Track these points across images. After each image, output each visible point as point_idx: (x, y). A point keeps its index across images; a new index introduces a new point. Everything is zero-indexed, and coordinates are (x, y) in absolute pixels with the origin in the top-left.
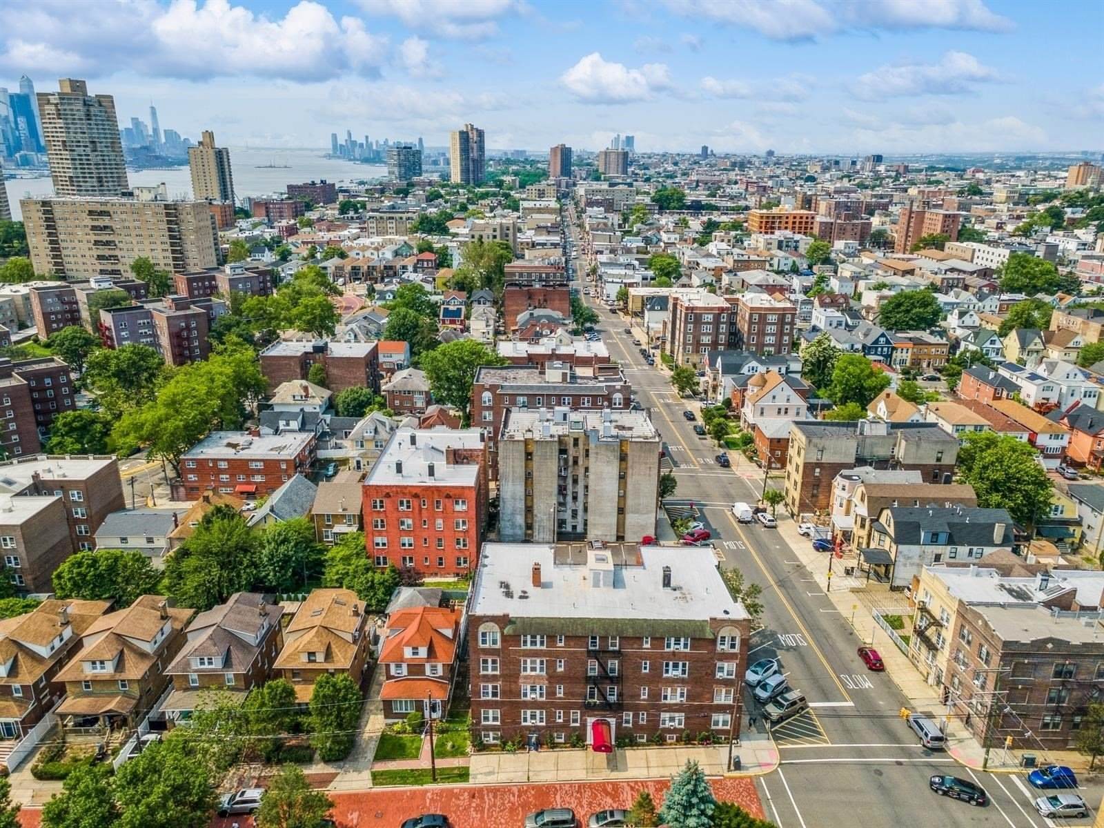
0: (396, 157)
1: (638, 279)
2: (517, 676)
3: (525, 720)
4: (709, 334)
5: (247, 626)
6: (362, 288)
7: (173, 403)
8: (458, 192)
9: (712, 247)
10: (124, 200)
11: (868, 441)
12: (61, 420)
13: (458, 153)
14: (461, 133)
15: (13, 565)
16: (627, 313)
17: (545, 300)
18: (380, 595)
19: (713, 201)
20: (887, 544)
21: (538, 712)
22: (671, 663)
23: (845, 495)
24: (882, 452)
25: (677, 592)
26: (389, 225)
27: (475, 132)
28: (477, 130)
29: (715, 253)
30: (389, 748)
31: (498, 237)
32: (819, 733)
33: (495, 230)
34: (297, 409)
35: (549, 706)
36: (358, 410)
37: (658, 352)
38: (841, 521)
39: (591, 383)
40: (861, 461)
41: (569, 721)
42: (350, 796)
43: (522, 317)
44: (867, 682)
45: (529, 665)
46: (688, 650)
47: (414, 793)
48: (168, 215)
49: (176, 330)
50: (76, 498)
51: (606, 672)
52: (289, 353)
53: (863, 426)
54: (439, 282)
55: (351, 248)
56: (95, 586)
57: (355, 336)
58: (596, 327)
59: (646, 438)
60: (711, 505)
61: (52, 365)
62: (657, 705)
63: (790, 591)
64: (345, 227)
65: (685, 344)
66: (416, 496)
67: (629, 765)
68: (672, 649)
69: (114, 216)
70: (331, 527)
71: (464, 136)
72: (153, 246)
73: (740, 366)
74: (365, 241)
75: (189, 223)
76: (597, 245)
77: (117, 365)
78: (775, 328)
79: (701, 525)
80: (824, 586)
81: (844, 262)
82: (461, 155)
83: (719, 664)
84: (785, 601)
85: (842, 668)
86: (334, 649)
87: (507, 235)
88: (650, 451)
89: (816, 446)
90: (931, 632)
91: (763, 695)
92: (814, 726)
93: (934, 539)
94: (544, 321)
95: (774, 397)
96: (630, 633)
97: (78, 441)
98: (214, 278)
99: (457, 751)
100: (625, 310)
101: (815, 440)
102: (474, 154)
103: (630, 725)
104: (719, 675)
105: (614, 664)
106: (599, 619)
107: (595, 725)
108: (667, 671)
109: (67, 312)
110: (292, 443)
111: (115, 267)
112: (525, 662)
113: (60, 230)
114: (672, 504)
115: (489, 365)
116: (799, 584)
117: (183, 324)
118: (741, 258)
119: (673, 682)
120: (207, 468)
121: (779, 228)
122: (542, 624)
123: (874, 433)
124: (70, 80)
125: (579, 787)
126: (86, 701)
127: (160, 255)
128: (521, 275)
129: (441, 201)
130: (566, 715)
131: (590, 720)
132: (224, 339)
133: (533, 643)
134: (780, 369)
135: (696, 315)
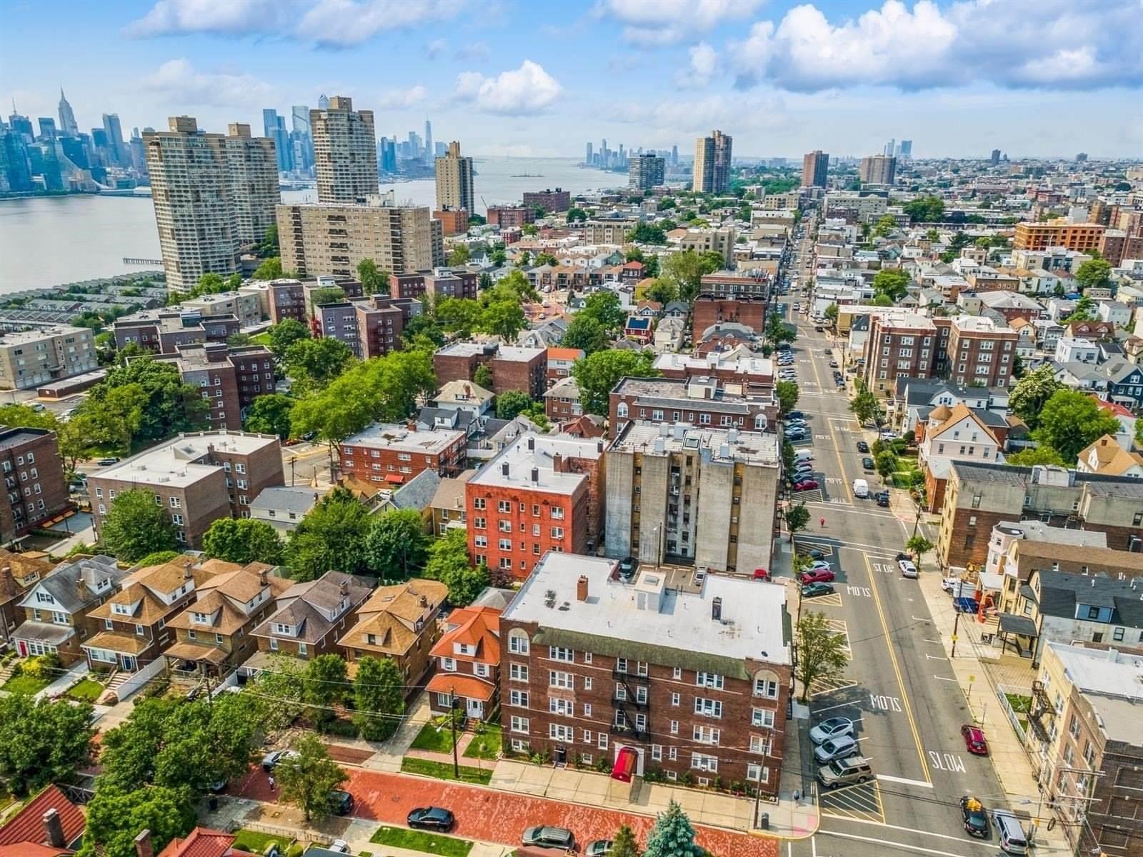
0: (638, 166)
1: (856, 295)
2: (546, 688)
3: (554, 734)
4: (908, 359)
5: (327, 602)
6: (563, 295)
7: (343, 394)
8: (695, 201)
9: (956, 265)
10: (359, 206)
11: (1042, 491)
12: (260, 400)
13: (703, 161)
14: (708, 140)
15: (178, 523)
16: (834, 333)
17: (737, 314)
18: (465, 591)
19: (982, 213)
20: (1033, 612)
21: (566, 729)
22: (703, 700)
23: (1000, 550)
24: (1060, 506)
25: (728, 626)
26: (607, 234)
27: (722, 139)
28: (724, 137)
29: (958, 271)
30: (427, 739)
31: (711, 247)
32: (876, 809)
33: (708, 240)
34: (454, 408)
35: (576, 724)
36: (512, 412)
37: (853, 376)
38: (991, 580)
39: (736, 402)
40: (1029, 513)
41: (596, 743)
42: (378, 775)
43: (709, 330)
44: (960, 764)
45: (557, 678)
46: (721, 689)
47: (434, 785)
48: (392, 219)
49: (374, 326)
50: (240, 471)
51: (634, 699)
52: (462, 354)
53: (1037, 474)
54: (639, 292)
55: (564, 256)
56: (232, 550)
57: (536, 342)
58: (793, 345)
59: (767, 463)
60: (850, 546)
61: (262, 352)
62: (689, 743)
63: (906, 651)
64: (567, 234)
65: (879, 369)
66: (515, 499)
67: (650, 801)
68: (704, 685)
69: (348, 221)
70: (446, 521)
71: (711, 144)
72: (378, 249)
73: (930, 396)
74: (581, 250)
75: (410, 227)
76: (821, 258)
77: (311, 355)
78: (989, 356)
79: (827, 565)
80: (948, 650)
81: (1128, 284)
82: (705, 163)
83: (755, 709)
84: (894, 659)
85: (934, 743)
86: (394, 635)
87: (721, 246)
88: (767, 477)
89: (972, 490)
90: (1045, 719)
91: (825, 755)
92: (874, 800)
93: (1094, 614)
94: (730, 335)
95: (957, 434)
96: (659, 661)
97: (269, 422)
98: (422, 280)
99: (488, 754)
100: (833, 329)
101: (971, 484)
102: (719, 162)
103: (660, 759)
104: (755, 722)
105: (641, 691)
106: (629, 641)
107: (623, 751)
108: (699, 708)
109: (295, 307)
110: (440, 439)
111: (346, 268)
112: (554, 675)
113: (305, 233)
114: (805, 539)
115: (638, 376)
116: (920, 643)
117: (380, 322)
118: (987, 277)
119: (705, 720)
120: (362, 456)
121: (1053, 244)
122: (570, 638)
123: (1051, 483)
124: (339, 98)
125: (593, 812)
126: (189, 647)
127: (383, 256)
128: (718, 286)
129: (672, 210)
130: (595, 736)
131: (618, 747)
132: (414, 338)
133: (562, 656)
134: (979, 402)
135: (894, 337)
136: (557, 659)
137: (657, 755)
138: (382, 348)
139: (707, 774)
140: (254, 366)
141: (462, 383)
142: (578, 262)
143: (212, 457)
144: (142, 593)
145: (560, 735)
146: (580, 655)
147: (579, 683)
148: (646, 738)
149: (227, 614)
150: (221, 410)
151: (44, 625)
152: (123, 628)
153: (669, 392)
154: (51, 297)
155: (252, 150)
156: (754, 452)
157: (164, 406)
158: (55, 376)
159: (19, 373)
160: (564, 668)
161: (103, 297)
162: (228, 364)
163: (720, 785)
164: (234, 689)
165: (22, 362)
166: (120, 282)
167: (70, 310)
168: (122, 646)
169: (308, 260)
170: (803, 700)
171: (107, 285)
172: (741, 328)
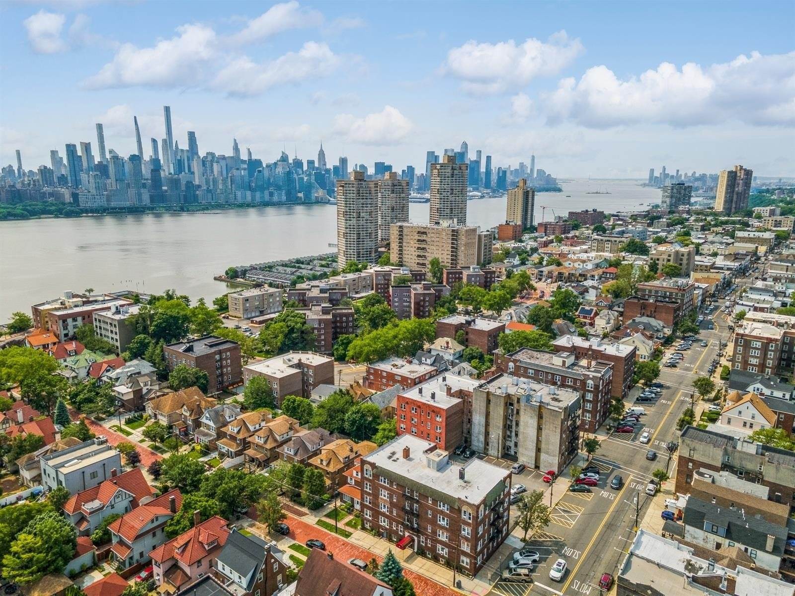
0: (669, 191)
2: (378, 497)
3: (381, 522)
4: (756, 357)
5: (312, 442)
7: (375, 338)
8: (705, 220)
10: (436, 227)
11: (738, 454)
14: (730, 173)
15: (275, 395)
17: (655, 312)
21: (386, 520)
22: (441, 517)
24: (750, 466)
25: (466, 484)
26: (606, 246)
27: (743, 172)
28: (745, 170)
31: (672, 261)
33: (670, 256)
34: (436, 353)
35: (390, 519)
36: (470, 359)
39: (581, 371)
41: (398, 530)
42: (305, 524)
43: (630, 321)
44: (588, 590)
45: (383, 493)
46: (448, 512)
47: (325, 533)
48: (453, 235)
49: (418, 301)
50: (311, 373)
51: (413, 510)
54: (604, 289)
55: (569, 260)
57: (511, 318)
58: (697, 337)
60: (625, 470)
62: (436, 539)
63: (609, 531)
64: (584, 243)
65: (734, 361)
67: (414, 563)
68: (441, 509)
69: (428, 234)
71: (733, 176)
74: (584, 256)
75: (463, 240)
76: (771, 272)
79: (597, 477)
82: (727, 189)
83: (463, 526)
84: (597, 533)
85: (582, 578)
86: (332, 462)
92: (524, 592)
93: (715, 530)
94: (641, 326)
95: (740, 412)
96: (423, 492)
97: (344, 349)
98: (461, 273)
99: (355, 527)
101: (687, 441)
102: (740, 188)
103: (424, 545)
104: (463, 533)
105: (416, 507)
106: (413, 480)
107: (408, 537)
108: (440, 521)
110: (421, 370)
111: (424, 262)
112: (381, 491)
113: (404, 240)
114: (601, 462)
115: (534, 348)
116: (622, 530)
117: (422, 298)
119: (442, 528)
120: (378, 374)
122: (389, 474)
123: (744, 450)
126: (254, 452)
127: (445, 256)
128: (650, 291)
129: (678, 227)
130: (397, 526)
131: (407, 534)
132: (438, 309)
133: (385, 482)
134: (784, 394)
135: (746, 341)
136: (383, 483)
137: (423, 542)
138: (421, 313)
139: (443, 557)
140: (344, 318)
141: (446, 339)
142: (576, 265)
143: (299, 365)
144: (242, 423)
145: (384, 523)
146: (391, 483)
147: (391, 497)
148: (418, 531)
149: (270, 439)
150: (323, 340)
151: (206, 431)
152: (233, 438)
153: (545, 360)
154: (286, 265)
155: (395, 187)
156: (560, 401)
157: (294, 335)
158: (262, 313)
159: (246, 310)
160: (385, 488)
161: (310, 267)
162: (330, 317)
163: (449, 564)
164: (267, 475)
165: (248, 305)
166: (321, 259)
167: (292, 274)
168: (230, 446)
169: (404, 256)
170: (524, 540)
171: (314, 259)
172: (653, 322)
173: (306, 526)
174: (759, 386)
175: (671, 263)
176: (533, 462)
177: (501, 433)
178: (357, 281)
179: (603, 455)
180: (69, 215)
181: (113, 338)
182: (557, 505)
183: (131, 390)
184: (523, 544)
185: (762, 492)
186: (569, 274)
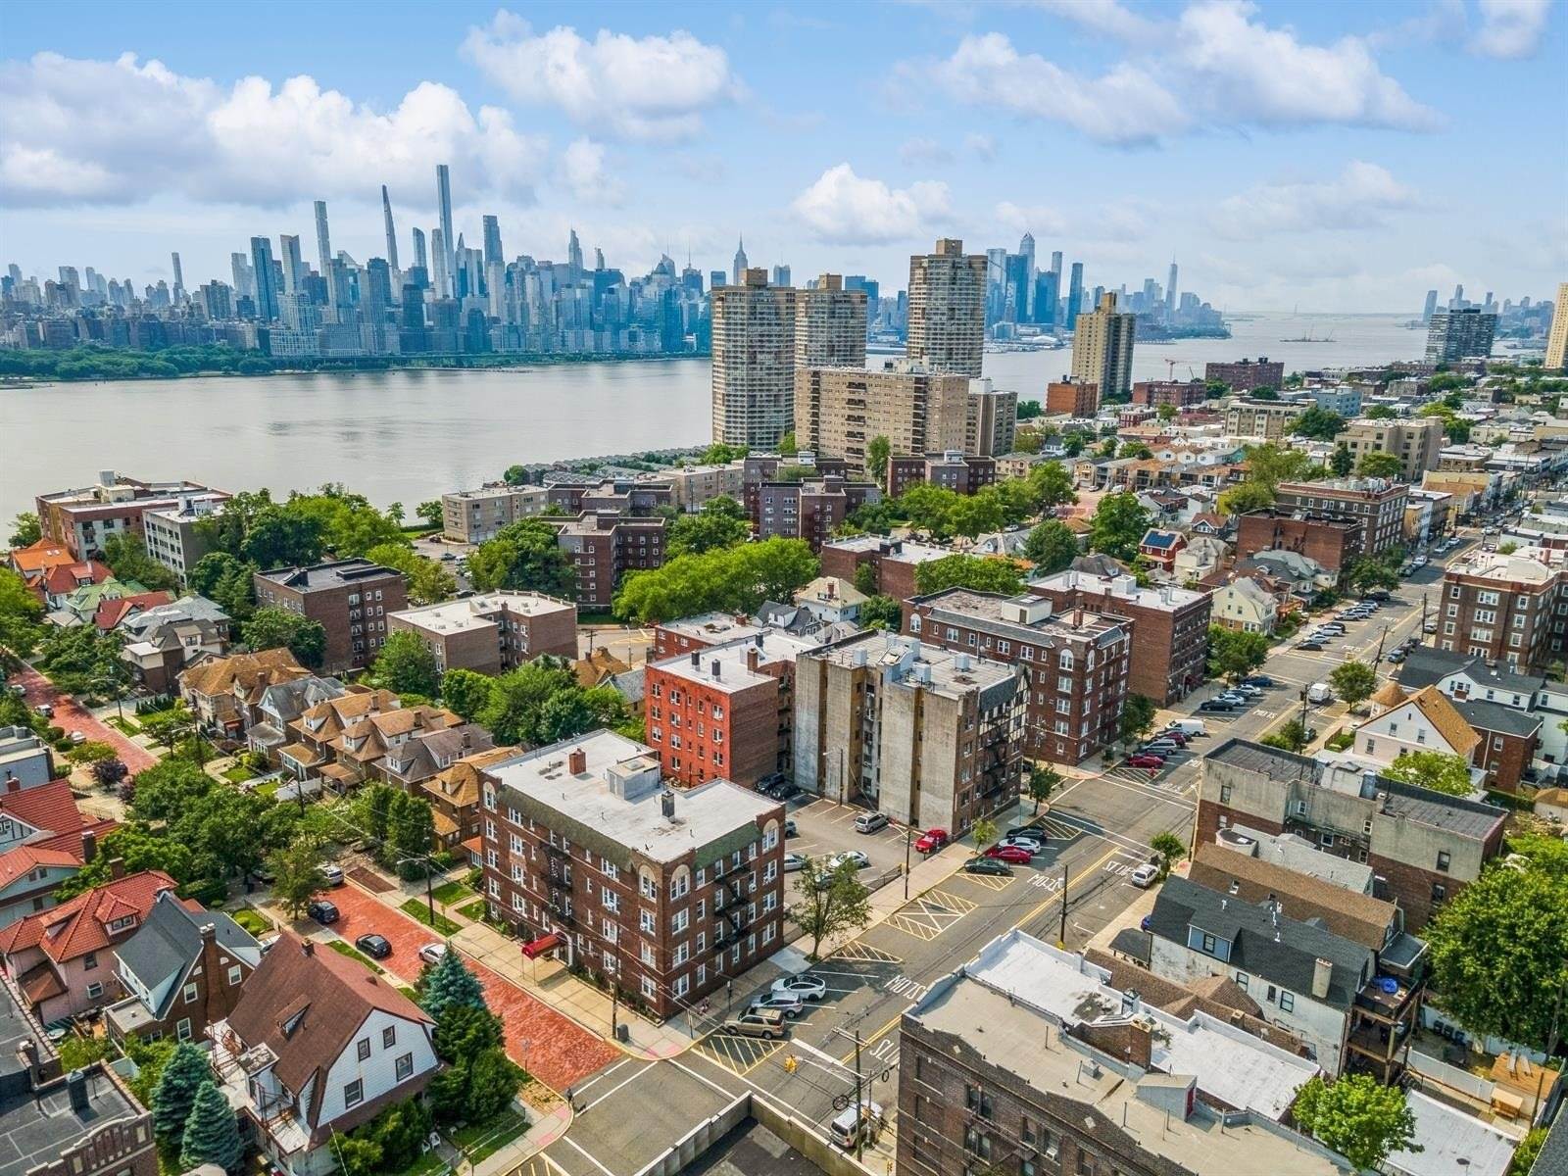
0: (1445, 326)
2: (509, 852)
3: (516, 904)
4: (1488, 627)
11: (1323, 797)
15: (440, 671)
17: (1305, 541)
21: (523, 900)
22: (608, 891)
24: (1348, 823)
25: (673, 825)
30: (445, 890)
31: (1384, 448)
32: (750, 1063)
33: (1380, 437)
35: (529, 897)
41: (542, 922)
42: (379, 905)
45: (515, 843)
46: (619, 881)
47: (411, 925)
48: (917, 389)
49: (809, 512)
50: (524, 632)
51: (563, 878)
52: (855, 548)
53: (1321, 772)
58: (1393, 594)
60: (1109, 836)
62: (600, 938)
66: (684, 690)
67: (557, 990)
68: (607, 874)
69: (869, 389)
72: (898, 425)
75: (937, 399)
83: (642, 911)
86: (464, 788)
87: (1407, 446)
88: (948, 711)
92: (759, 1055)
93: (1209, 945)
95: (1394, 727)
96: (577, 838)
98: (923, 465)
99: (473, 916)
103: (582, 952)
104: (643, 925)
108: (606, 900)
112: (513, 838)
113: (823, 402)
114: (1060, 817)
119: (610, 915)
120: (672, 642)
122: (521, 799)
124: (946, 241)
127: (901, 434)
128: (1305, 500)
130: (540, 913)
133: (517, 819)
134: (1517, 698)
135: (1466, 589)
136: (513, 822)
137: (581, 946)
138: (817, 538)
139: (613, 979)
140: (643, 539)
141: (832, 580)
142: (1181, 457)
143: (503, 615)
144: (329, 712)
145: (520, 908)
146: (525, 821)
147: (527, 851)
148: (572, 924)
150: (592, 580)
151: (269, 728)
152: (309, 742)
153: (989, 611)
154: (625, 465)
155: (838, 305)
156: (970, 683)
157: (528, 566)
159: (475, 527)
160: (517, 831)
162: (611, 534)
163: (621, 993)
165: (478, 516)
168: (302, 757)
169: (823, 434)
170: (813, 958)
171: (682, 455)
172: (1294, 560)
173: (380, 911)
174: (1462, 678)
175: (1383, 452)
176: (907, 811)
177: (846, 750)
178: (714, 479)
179: (1075, 808)
180: (250, 371)
181: (174, 560)
182: (922, 895)
183: (157, 650)
184: (808, 965)
185: (1356, 876)
186: (1161, 474)
